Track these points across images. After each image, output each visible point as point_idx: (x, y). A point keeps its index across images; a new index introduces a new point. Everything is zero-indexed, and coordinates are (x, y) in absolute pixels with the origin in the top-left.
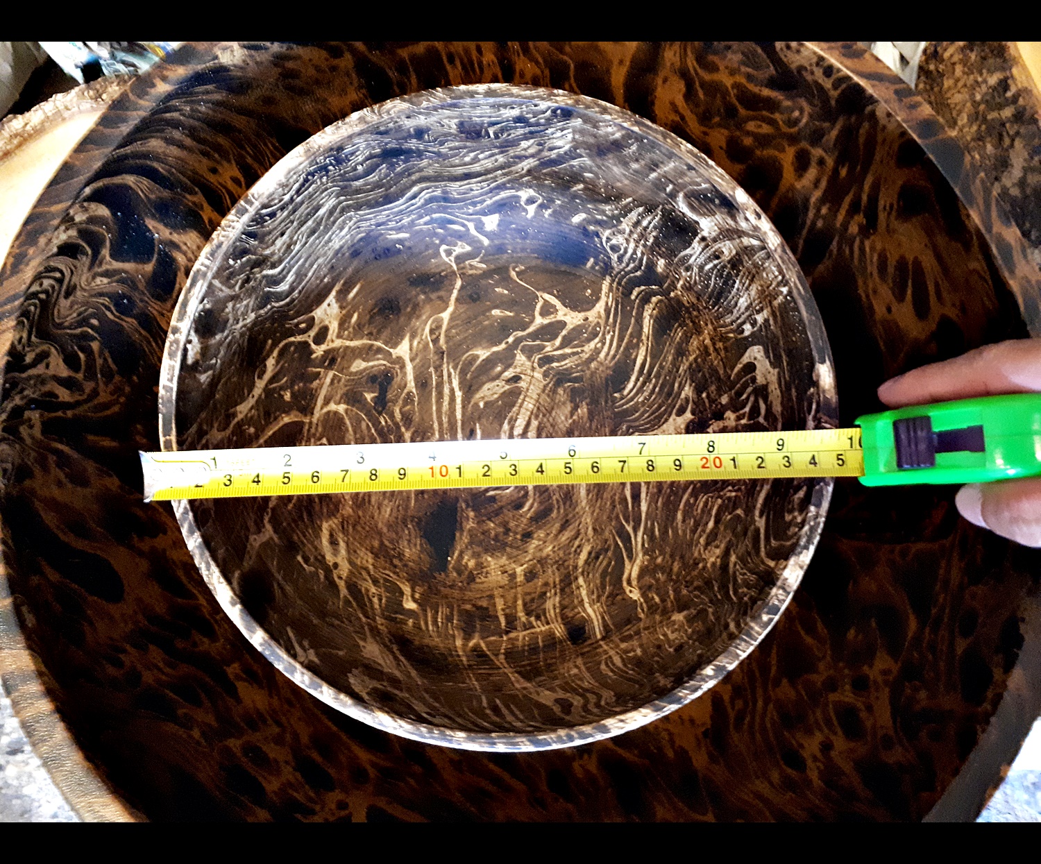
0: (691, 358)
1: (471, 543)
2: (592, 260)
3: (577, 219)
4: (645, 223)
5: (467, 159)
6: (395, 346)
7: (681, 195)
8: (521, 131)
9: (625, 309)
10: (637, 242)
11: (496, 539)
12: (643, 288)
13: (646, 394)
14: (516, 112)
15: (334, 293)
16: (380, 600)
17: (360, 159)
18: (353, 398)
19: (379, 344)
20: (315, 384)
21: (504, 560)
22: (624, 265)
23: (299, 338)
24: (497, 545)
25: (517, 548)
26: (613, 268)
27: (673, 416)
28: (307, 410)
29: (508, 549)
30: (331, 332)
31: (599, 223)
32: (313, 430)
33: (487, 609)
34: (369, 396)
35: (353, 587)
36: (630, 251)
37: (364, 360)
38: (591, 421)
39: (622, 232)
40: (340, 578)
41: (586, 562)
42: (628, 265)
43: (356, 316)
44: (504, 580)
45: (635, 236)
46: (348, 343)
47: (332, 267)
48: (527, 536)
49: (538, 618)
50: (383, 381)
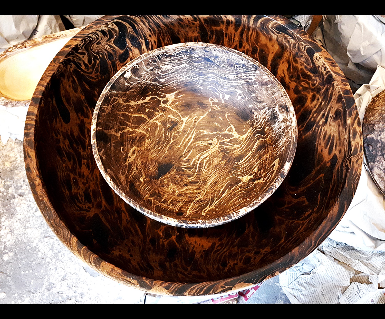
0: (262, 160)
1: (169, 178)
2: (249, 121)
3: (250, 106)
4: (267, 113)
5: (227, 73)
6: (183, 117)
7: (278, 105)
8: (243, 70)
9: (251, 139)
10: (263, 119)
11: (177, 181)
12: (259, 135)
13: (244, 166)
14: (243, 63)
15: (175, 93)
16: (135, 173)
17: (198, 56)
18: (164, 123)
19: (179, 114)
20: (156, 113)
21: (175, 187)
22: (257, 125)
23: (159, 98)
24: (176, 183)
25: (181, 187)
26: (254, 125)
27: (248, 175)
28: (150, 118)
29: (178, 185)
30: (168, 103)
31: (255, 109)
32: (148, 124)
33: (161, 195)
34: (168, 125)
35: (130, 165)
36: (260, 122)
37: (173, 116)
38: (224, 166)
39: (260, 114)
40: (128, 160)
41: (197, 201)
42: (258, 126)
43: (178, 103)
44: (172, 192)
45: (263, 117)
46: (171, 109)
47: (178, 85)
48: (186, 185)
49: (173, 205)
50: (174, 124)
